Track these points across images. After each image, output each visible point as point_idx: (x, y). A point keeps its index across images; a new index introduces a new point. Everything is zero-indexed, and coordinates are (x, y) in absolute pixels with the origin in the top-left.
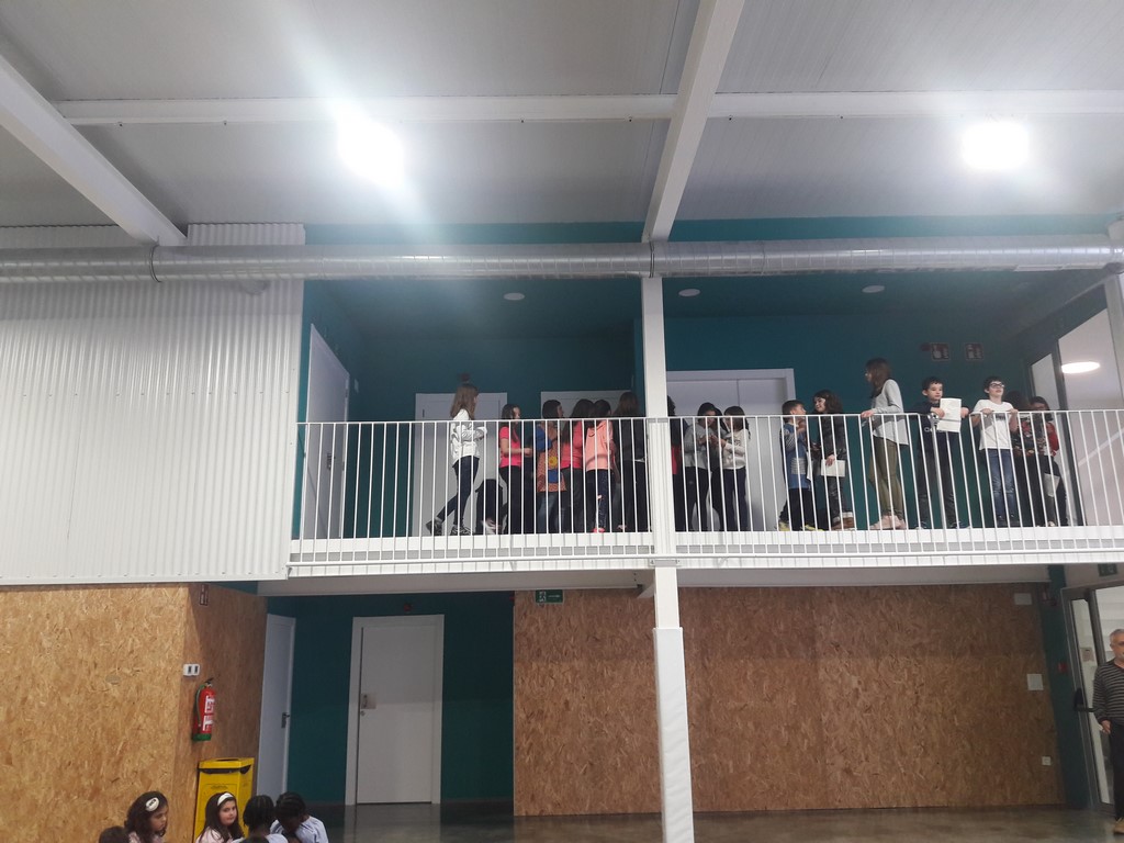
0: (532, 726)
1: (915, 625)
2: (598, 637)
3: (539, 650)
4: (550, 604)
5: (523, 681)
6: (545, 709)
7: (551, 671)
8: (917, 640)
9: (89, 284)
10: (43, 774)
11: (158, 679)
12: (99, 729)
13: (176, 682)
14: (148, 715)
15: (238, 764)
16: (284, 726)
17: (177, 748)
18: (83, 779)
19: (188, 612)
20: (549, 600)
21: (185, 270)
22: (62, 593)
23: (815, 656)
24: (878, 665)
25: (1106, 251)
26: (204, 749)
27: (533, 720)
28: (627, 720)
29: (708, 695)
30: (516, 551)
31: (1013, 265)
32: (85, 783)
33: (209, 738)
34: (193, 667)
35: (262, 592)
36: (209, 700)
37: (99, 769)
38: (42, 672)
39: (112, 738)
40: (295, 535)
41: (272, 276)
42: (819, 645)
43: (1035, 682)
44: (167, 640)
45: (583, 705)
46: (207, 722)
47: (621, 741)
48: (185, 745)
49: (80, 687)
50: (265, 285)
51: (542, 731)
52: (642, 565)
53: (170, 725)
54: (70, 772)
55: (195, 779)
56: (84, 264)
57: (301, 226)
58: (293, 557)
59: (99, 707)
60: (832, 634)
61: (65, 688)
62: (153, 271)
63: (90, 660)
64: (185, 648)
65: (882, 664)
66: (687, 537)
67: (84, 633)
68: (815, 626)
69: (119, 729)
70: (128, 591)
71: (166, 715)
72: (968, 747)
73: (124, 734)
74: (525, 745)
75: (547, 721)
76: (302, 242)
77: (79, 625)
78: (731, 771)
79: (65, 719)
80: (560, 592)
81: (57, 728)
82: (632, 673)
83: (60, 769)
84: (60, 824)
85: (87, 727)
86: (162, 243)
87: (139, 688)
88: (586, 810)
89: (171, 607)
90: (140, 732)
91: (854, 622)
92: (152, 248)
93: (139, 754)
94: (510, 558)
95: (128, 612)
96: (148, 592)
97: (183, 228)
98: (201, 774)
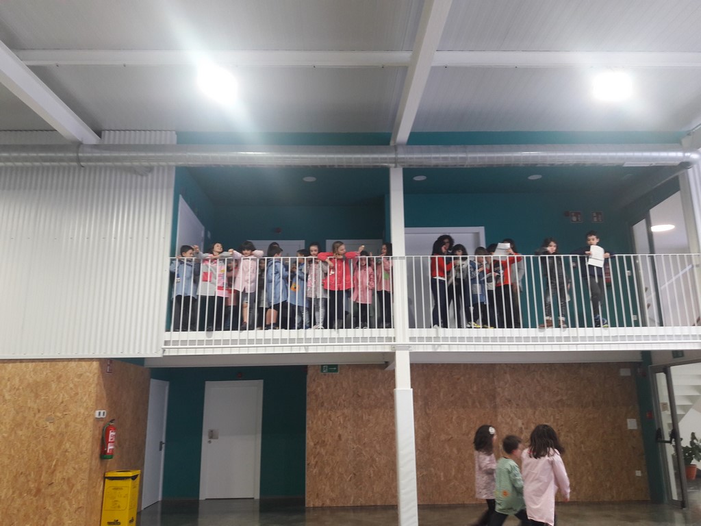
0: (318, 450)
1: (558, 388)
2: (360, 394)
3: (323, 402)
4: (330, 373)
5: (312, 422)
6: (326, 440)
7: (330, 416)
8: (559, 398)
9: (38, 168)
10: (5, 480)
11: (79, 420)
12: (41, 452)
13: (90, 421)
14: (72, 443)
15: (130, 474)
16: (161, 449)
17: (91, 463)
18: (30, 483)
19: (99, 377)
20: (330, 371)
21: (99, 159)
22: (18, 364)
23: (495, 407)
24: (534, 413)
25: (680, 154)
26: (108, 465)
27: (318, 447)
28: (377, 446)
29: (428, 431)
30: (308, 340)
31: (622, 162)
32: (32, 485)
33: (111, 458)
34: (102, 412)
35: (147, 365)
36: (112, 433)
37: (40, 477)
38: (4, 415)
39: (49, 457)
40: (168, 330)
41: (155, 164)
42: (498, 400)
43: (632, 424)
44: (85, 395)
45: (351, 437)
46: (110, 447)
47: (374, 460)
48: (96, 462)
49: (29, 424)
50: (151, 169)
51: (324, 454)
52: (387, 349)
53: (86, 450)
54: (22, 479)
55: (102, 483)
56: (35, 155)
57: (174, 132)
58: (166, 343)
59: (41, 437)
60: (506, 394)
61: (19, 425)
62: (78, 160)
63: (36, 406)
64: (97, 400)
65: (537, 413)
66: (416, 332)
67: (32, 390)
68: (495, 388)
69: (54, 452)
70: (60, 364)
71: (84, 443)
72: (590, 465)
73: (56, 454)
74: (313, 462)
75: (328, 447)
76: (175, 142)
77: (29, 384)
78: (442, 479)
79: (19, 445)
80: (336, 366)
81: (14, 451)
82: (381, 417)
83: (15, 477)
84: (15, 512)
85: (33, 450)
86: (84, 142)
87: (67, 425)
88: (350, 503)
89: (88, 374)
90: (67, 453)
91: (520, 386)
92: (78, 145)
93: (66, 467)
94: (304, 344)
95: (60, 376)
96: (73, 364)
97: (99, 133)
98: (106, 480)
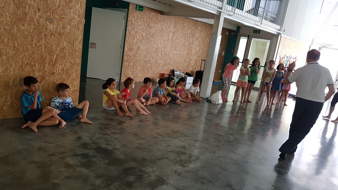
0: (129, 53)
2: (150, 26)
3: (134, 27)
4: (139, 11)
6: (133, 48)
7: (136, 35)
10: (12, 69)
12: (43, 47)
14: (68, 42)
23: (193, 41)
39: (50, 52)
42: (195, 38)
43: (223, 53)
45: (143, 48)
47: (150, 60)
49: (30, 21)
51: (131, 55)
54: (28, 69)
59: (43, 34)
60: (197, 36)
68: (195, 33)
69: (54, 48)
73: (56, 50)
74: (126, 60)
75: (133, 52)
79: (22, 39)
80: (143, 7)
81: (18, 44)
83: (22, 66)
87: (64, 28)
91: (202, 33)
